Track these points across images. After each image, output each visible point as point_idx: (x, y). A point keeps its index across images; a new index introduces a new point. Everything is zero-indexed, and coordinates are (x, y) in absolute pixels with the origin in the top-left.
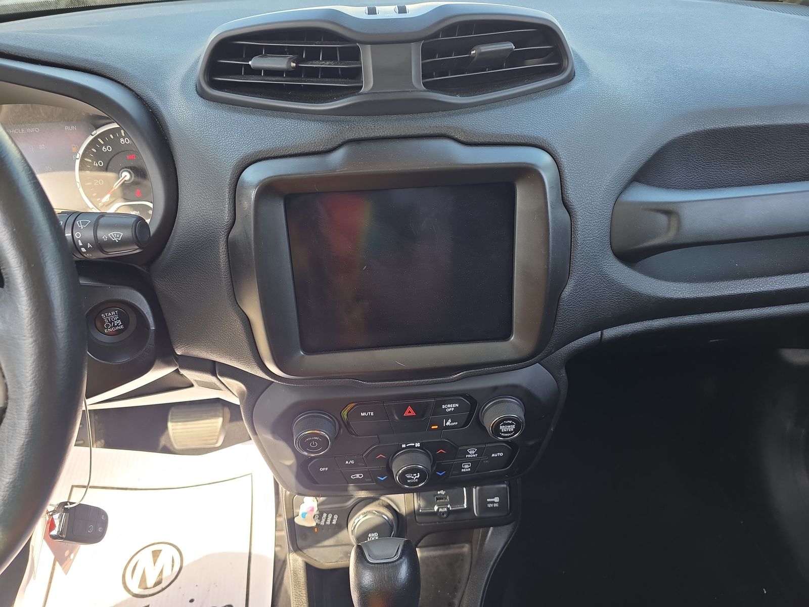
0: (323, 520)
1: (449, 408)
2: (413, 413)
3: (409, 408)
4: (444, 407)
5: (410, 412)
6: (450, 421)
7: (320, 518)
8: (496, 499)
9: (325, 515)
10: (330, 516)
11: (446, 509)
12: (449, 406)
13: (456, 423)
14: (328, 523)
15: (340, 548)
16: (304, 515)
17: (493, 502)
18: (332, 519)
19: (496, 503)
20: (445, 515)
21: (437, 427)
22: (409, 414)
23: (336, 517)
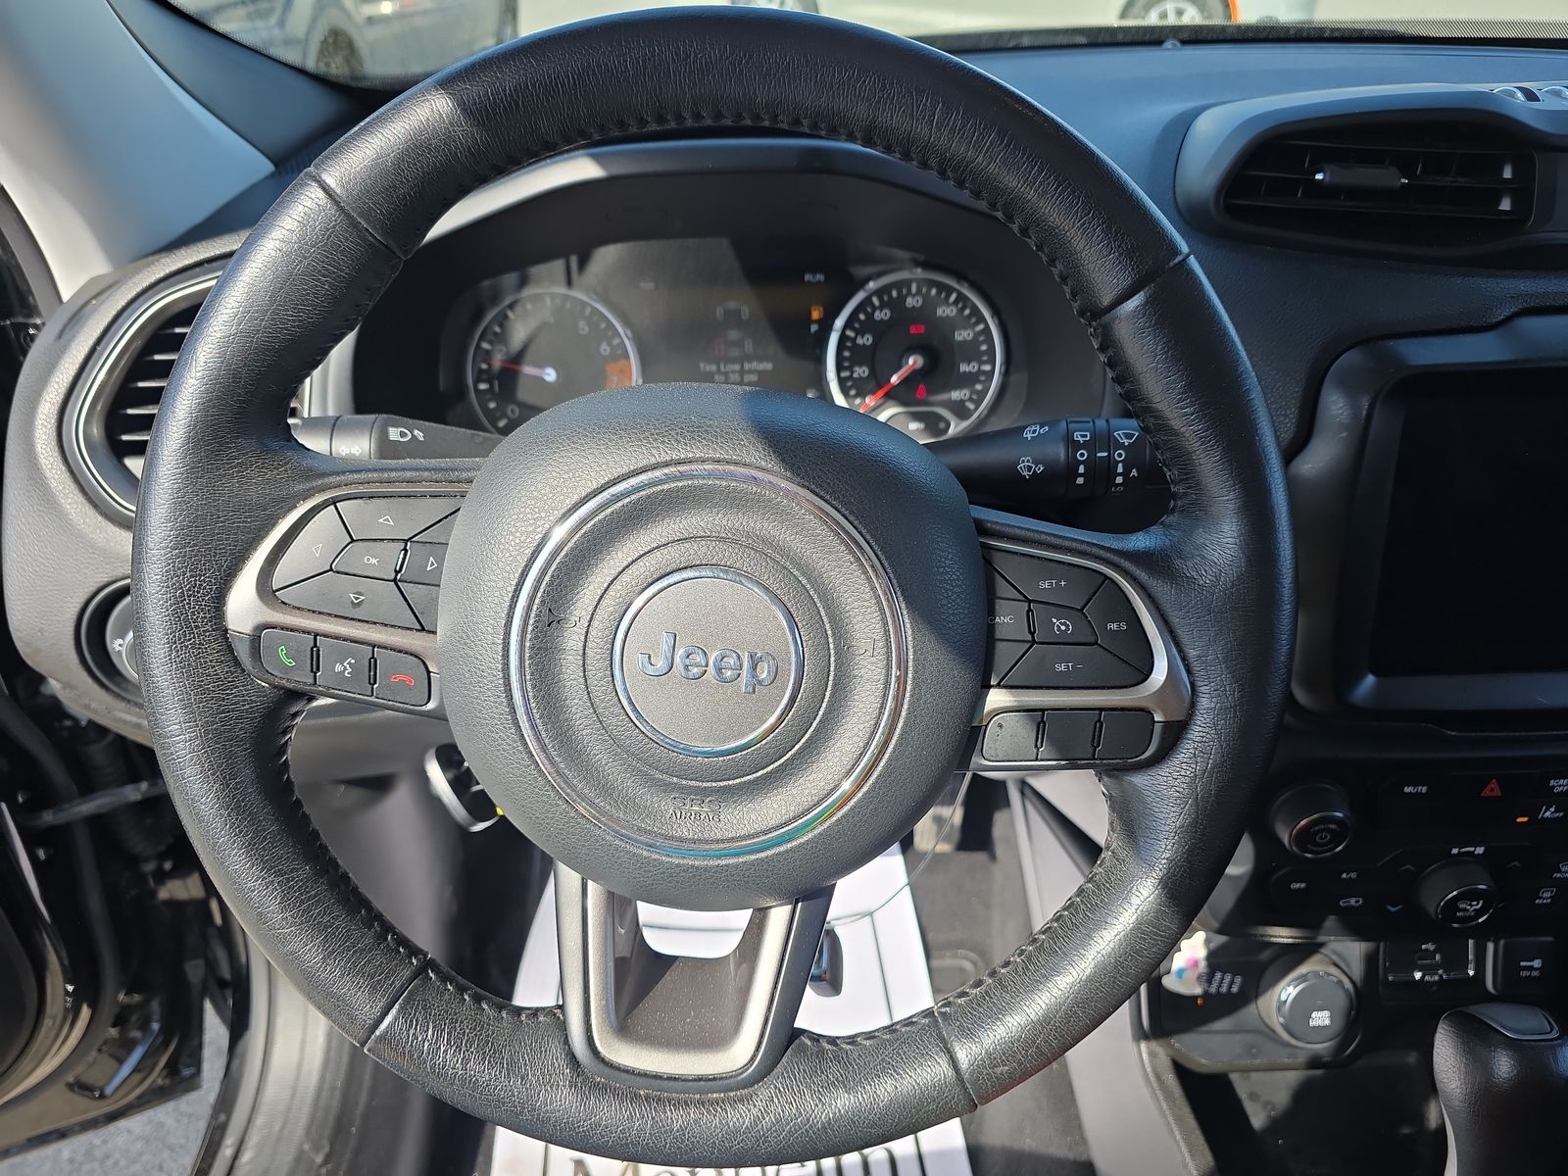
0: (1215, 985)
1: (1560, 786)
2: (1497, 792)
3: (1494, 784)
4: (1552, 783)
5: (1492, 790)
6: (1552, 809)
7: (1210, 981)
8: (1537, 963)
9: (1218, 975)
10: (1228, 978)
11: (1436, 978)
12: (1561, 782)
13: (1561, 814)
14: (1224, 989)
15: (1238, 1037)
16: (1180, 973)
17: (1531, 968)
18: (1232, 982)
19: (1536, 969)
20: (1435, 988)
21: (1526, 819)
22: (1491, 794)
23: (1238, 980)
